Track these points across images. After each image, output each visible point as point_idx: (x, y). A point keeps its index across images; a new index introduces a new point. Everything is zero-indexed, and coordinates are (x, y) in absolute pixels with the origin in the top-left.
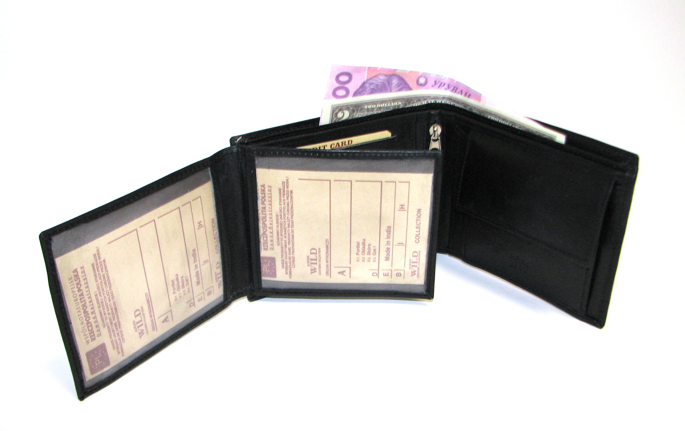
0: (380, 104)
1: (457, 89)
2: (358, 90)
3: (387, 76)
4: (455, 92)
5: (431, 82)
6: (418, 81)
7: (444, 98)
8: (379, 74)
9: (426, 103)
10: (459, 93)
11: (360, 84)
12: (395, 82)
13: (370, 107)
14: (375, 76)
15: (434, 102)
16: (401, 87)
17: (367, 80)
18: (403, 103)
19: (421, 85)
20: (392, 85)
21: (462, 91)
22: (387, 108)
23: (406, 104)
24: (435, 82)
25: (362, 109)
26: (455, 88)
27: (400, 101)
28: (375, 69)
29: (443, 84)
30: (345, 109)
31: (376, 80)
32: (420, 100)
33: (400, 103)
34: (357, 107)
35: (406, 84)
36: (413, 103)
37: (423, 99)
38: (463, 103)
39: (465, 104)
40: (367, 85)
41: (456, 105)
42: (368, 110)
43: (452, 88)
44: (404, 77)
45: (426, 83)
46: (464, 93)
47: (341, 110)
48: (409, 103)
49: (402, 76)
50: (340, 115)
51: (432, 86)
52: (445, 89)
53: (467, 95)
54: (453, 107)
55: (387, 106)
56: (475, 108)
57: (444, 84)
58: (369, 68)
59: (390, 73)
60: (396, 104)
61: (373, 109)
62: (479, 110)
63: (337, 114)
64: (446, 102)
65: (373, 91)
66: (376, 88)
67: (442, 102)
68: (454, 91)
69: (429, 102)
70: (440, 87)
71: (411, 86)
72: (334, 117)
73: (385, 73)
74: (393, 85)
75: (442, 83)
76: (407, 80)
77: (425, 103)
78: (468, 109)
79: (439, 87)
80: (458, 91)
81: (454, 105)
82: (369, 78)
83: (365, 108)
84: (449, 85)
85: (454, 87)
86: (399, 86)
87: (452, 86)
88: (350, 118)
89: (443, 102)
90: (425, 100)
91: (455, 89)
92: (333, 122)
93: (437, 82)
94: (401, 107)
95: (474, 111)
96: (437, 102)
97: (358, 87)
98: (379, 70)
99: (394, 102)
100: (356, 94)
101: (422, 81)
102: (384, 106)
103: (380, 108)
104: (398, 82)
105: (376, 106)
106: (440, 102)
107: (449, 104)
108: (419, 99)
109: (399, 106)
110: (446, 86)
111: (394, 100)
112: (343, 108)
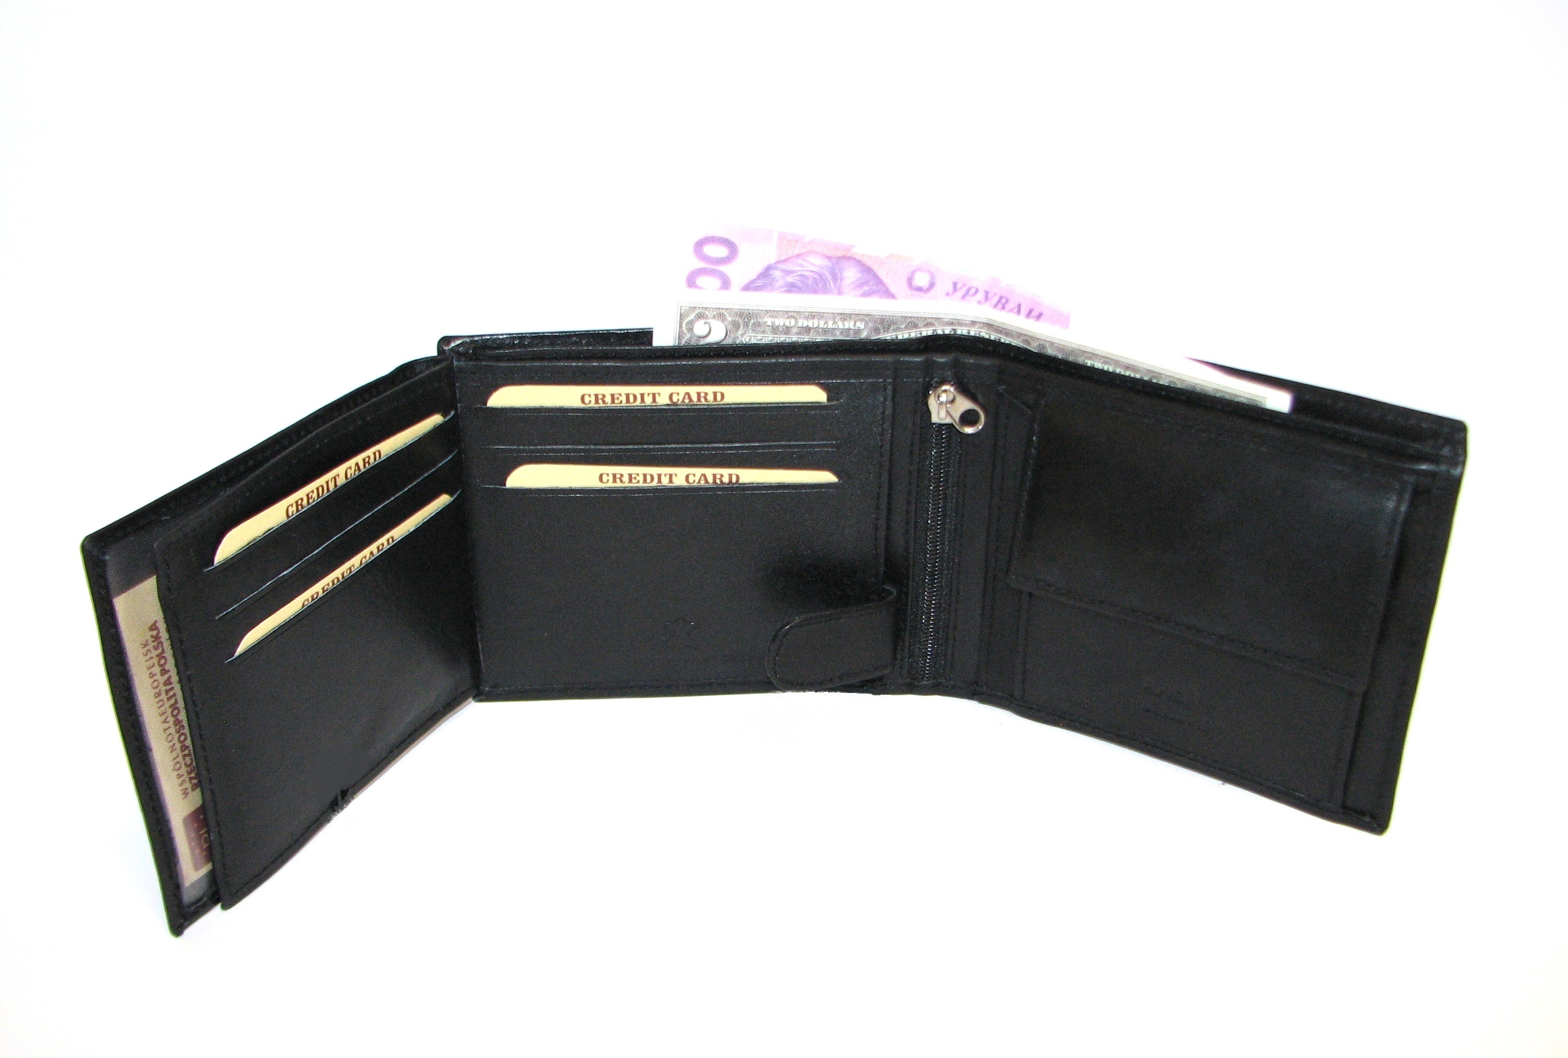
0: (807, 318)
1: (1007, 301)
2: (753, 282)
3: (829, 258)
4: (1003, 308)
5: (944, 285)
6: (910, 281)
7: (973, 323)
8: (808, 252)
9: (930, 333)
10: (1011, 310)
11: (759, 268)
12: (851, 274)
13: (779, 322)
14: (798, 256)
15: (950, 332)
16: (866, 288)
17: (778, 262)
18: (870, 325)
19: (919, 289)
20: (842, 280)
21: (1019, 306)
22: (825, 331)
23: (877, 330)
24: (955, 284)
25: (759, 325)
26: (1004, 300)
27: (862, 320)
28: (797, 239)
29: (973, 291)
30: (714, 317)
31: (801, 266)
32: (916, 326)
33: (861, 325)
34: (746, 318)
35: (879, 282)
36: (898, 329)
37: (925, 323)
38: (1019, 335)
39: (1028, 338)
40: (777, 274)
41: (1003, 341)
42: (775, 329)
43: (995, 299)
44: (875, 268)
45: (932, 285)
46: (1024, 310)
47: (700, 316)
48: (887, 330)
49: (869, 263)
50: (700, 329)
51: (948, 294)
52: (979, 302)
53: (1035, 313)
54: (997, 344)
55: (825, 327)
56: (1052, 344)
57: (977, 291)
58: (782, 237)
59: (839, 253)
60: (849, 324)
61: (787, 330)
62: (1061, 349)
63: (691, 323)
64: (980, 332)
65: (791, 288)
66: (799, 284)
67: (969, 333)
68: (1000, 306)
69: (940, 332)
70: (968, 297)
71: (892, 289)
72: (685, 331)
73: (826, 251)
74: (847, 282)
75: (969, 290)
76: (882, 274)
77: (927, 332)
78: (1033, 348)
79: (964, 297)
80: (1008, 306)
81: (1000, 340)
82: (783, 258)
83: (766, 322)
84: (987, 293)
85: (1001, 298)
86: (861, 285)
87: (995, 294)
88: (729, 341)
89: (972, 333)
90: (929, 324)
91: (1002, 303)
92: (683, 343)
93: (959, 286)
94: (864, 335)
95: (1050, 352)
96: (959, 332)
97: (754, 276)
98: (810, 243)
99: (844, 320)
100: (747, 288)
101: (921, 280)
102: (818, 326)
103: (808, 330)
104: (859, 275)
105: (796, 322)
106: (965, 333)
107: (987, 337)
108: (912, 323)
109: (858, 331)
110: (980, 296)
111: (845, 316)
112: (707, 313)
